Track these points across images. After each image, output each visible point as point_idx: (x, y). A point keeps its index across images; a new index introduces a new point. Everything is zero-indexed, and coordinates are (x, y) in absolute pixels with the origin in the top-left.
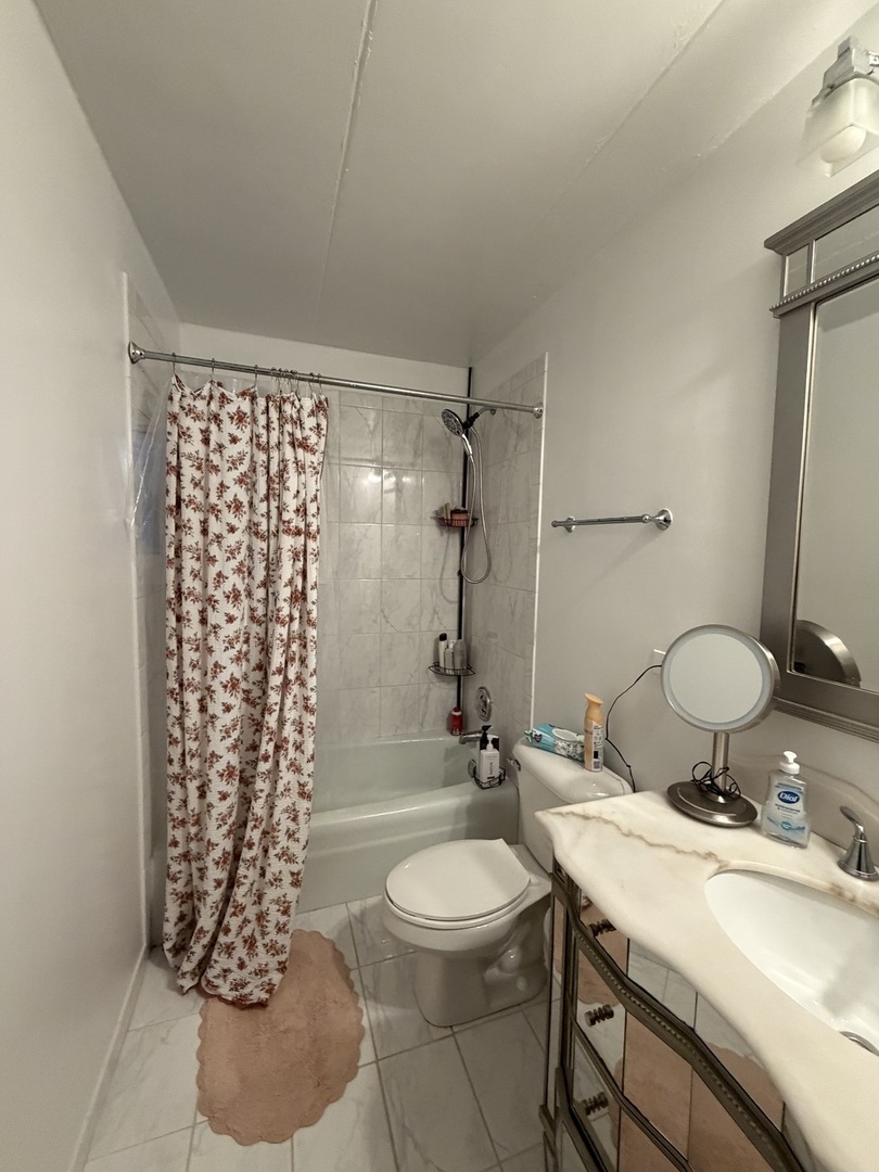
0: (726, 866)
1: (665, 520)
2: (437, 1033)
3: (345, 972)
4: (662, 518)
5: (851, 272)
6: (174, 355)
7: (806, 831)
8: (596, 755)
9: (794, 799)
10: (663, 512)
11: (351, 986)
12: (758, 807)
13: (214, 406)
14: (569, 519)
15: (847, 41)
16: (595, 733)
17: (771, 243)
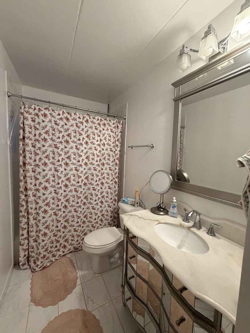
0: (160, 222)
2: (97, 275)
4: (152, 146)
6: (21, 96)
7: (177, 214)
8: (137, 203)
9: (175, 207)
10: (152, 144)
12: (168, 210)
13: (36, 111)
14: (132, 146)
15: (184, 45)
16: (137, 198)
17: (173, 84)
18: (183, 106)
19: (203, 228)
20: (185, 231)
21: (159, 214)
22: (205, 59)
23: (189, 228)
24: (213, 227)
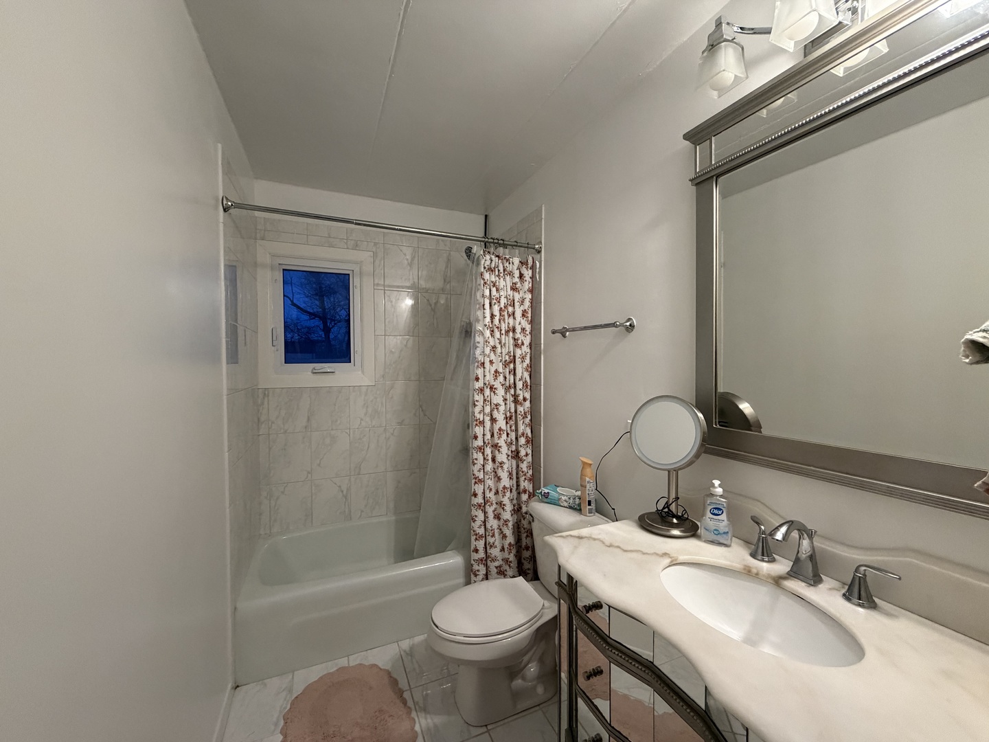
0: (676, 560)
1: (630, 325)
2: (475, 731)
3: (400, 693)
4: (628, 324)
5: (735, 158)
7: (730, 535)
8: (589, 504)
9: (720, 512)
10: (629, 320)
11: (405, 702)
12: (699, 524)
14: (564, 328)
15: (720, 18)
16: (588, 487)
17: (687, 137)
18: (724, 196)
19: (828, 583)
20: (763, 592)
21: (668, 534)
22: (791, 51)
23: (777, 581)
24: (865, 575)
